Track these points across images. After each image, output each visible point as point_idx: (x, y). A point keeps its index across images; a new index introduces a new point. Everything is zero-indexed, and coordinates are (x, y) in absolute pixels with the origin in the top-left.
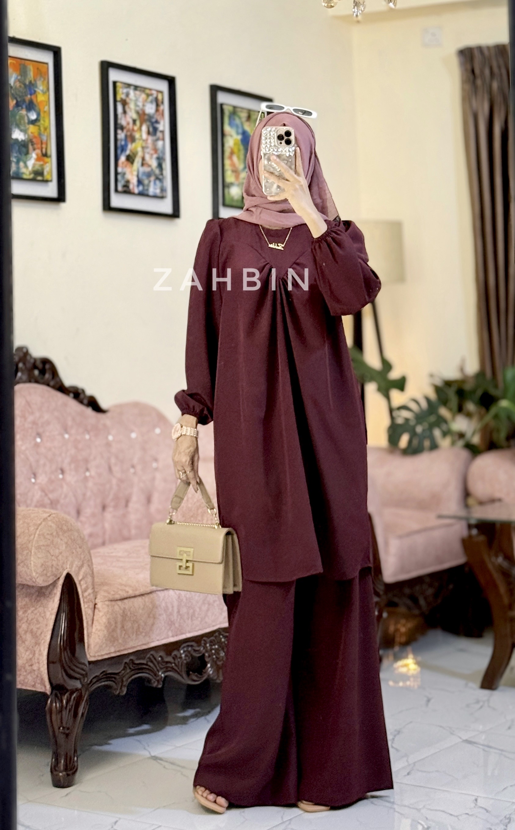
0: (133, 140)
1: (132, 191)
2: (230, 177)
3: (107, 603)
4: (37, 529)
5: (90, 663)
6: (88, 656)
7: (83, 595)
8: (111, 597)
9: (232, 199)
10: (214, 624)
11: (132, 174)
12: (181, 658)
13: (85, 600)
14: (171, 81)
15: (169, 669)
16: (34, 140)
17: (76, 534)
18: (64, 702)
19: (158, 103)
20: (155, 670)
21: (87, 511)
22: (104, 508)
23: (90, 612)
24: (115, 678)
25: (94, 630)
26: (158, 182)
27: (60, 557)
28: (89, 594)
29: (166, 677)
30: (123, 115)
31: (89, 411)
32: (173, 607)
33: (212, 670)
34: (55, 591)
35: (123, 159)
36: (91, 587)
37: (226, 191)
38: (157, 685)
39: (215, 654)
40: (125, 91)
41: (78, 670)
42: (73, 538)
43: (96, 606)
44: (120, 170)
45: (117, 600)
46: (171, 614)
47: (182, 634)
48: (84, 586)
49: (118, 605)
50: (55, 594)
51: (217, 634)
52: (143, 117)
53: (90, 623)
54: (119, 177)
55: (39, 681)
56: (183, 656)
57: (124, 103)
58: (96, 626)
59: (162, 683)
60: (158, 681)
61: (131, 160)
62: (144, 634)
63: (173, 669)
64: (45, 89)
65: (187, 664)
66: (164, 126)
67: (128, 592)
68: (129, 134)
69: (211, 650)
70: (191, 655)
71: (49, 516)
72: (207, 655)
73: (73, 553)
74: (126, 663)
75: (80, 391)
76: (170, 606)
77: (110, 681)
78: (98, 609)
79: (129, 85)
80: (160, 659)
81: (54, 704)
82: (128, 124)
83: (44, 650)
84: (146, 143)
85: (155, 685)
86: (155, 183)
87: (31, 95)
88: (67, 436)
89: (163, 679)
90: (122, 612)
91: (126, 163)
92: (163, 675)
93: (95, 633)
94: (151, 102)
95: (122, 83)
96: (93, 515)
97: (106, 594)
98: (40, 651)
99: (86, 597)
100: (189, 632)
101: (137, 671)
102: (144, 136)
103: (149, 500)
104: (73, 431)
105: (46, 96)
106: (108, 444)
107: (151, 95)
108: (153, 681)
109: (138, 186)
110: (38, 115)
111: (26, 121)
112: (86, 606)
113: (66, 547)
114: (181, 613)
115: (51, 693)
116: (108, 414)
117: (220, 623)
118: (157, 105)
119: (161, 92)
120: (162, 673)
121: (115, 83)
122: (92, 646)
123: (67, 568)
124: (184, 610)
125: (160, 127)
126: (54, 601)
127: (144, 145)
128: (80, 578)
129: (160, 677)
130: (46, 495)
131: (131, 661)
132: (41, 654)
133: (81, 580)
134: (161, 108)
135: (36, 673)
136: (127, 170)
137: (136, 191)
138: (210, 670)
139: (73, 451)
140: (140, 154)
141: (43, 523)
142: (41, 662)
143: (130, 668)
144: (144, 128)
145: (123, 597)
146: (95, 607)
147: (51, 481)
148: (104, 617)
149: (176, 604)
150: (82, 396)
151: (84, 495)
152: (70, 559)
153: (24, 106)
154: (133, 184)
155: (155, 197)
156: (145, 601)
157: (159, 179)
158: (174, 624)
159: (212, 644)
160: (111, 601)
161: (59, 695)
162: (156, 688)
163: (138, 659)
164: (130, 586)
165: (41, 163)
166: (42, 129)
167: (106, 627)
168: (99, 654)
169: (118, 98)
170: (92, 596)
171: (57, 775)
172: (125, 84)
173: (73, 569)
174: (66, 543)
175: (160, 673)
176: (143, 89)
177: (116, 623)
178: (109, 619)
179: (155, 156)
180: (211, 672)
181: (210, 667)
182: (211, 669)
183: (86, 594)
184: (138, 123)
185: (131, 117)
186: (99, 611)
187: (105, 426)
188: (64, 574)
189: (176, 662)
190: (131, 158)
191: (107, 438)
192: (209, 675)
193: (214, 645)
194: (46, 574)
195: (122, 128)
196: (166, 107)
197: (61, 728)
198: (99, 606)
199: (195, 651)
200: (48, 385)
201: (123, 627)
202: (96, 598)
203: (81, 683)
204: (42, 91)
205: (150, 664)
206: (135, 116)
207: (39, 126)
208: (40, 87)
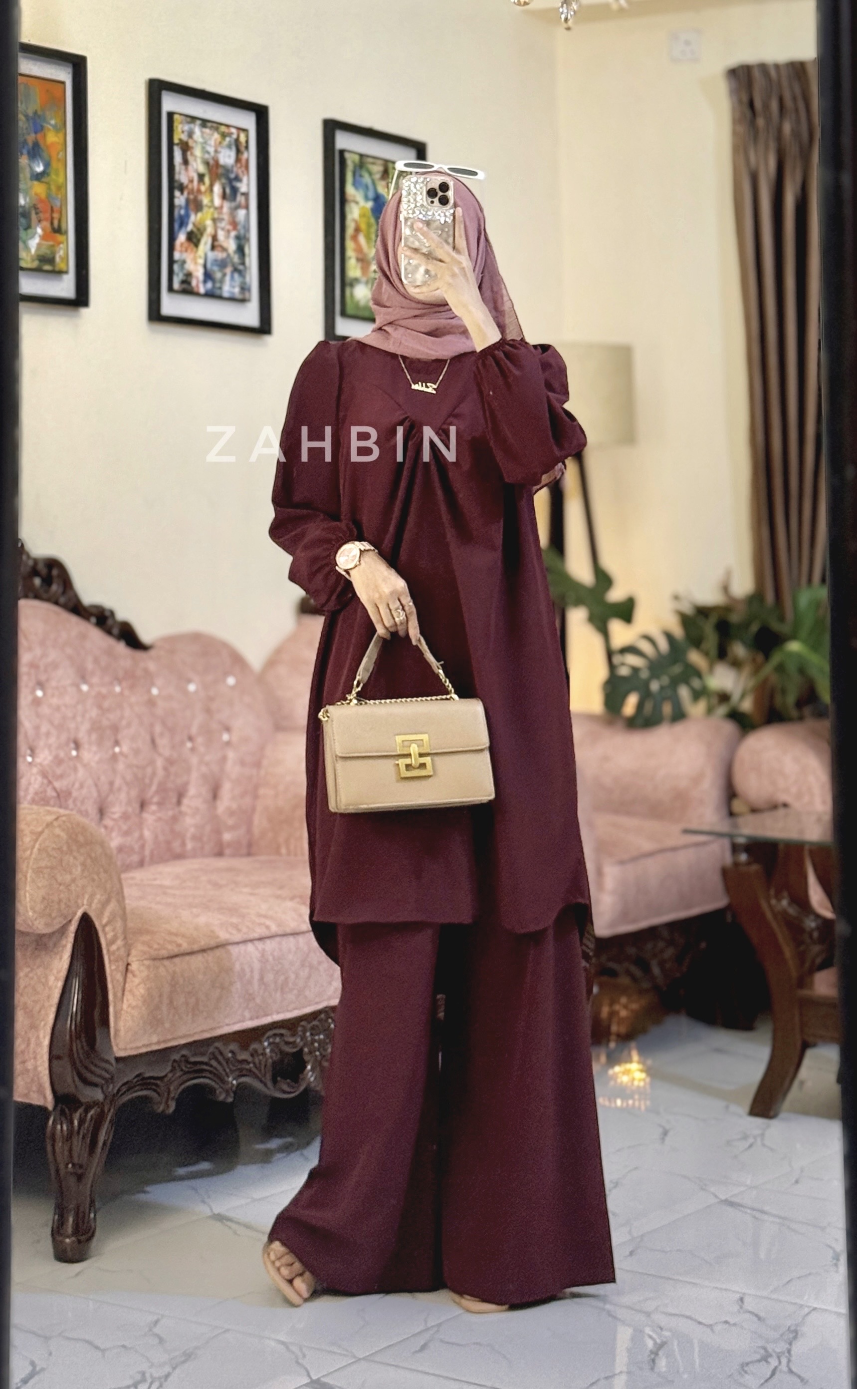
0: (199, 207)
1: (195, 290)
2: (354, 270)
3: (147, 963)
4: (36, 841)
5: (118, 1060)
6: (115, 1049)
7: (108, 950)
8: (153, 953)
9: (357, 306)
10: (317, 1000)
11: (196, 263)
12: (264, 1054)
13: (112, 958)
14: (261, 113)
15: (244, 1072)
16: (39, 206)
17: (99, 850)
18: (76, 1123)
19: (239, 149)
20: (224, 1073)
21: (116, 811)
22: (143, 805)
23: (119, 977)
24: (157, 1085)
25: (125, 1007)
26: (236, 275)
27: (73, 887)
28: (118, 949)
29: (239, 1084)
30: (183, 167)
31: (121, 648)
32: (252, 971)
33: (314, 1075)
34: (64, 942)
35: (182, 237)
36: (121, 937)
37: (348, 291)
38: (225, 1098)
39: (318, 1050)
40: (186, 128)
41: (98, 1071)
42: (93, 855)
43: (129, 967)
44: (177, 255)
45: (163, 959)
46: (250, 982)
47: (266, 1015)
48: (110, 935)
49: (165, 966)
50: (65, 946)
51: (323, 1016)
52: (214, 169)
53: (119, 994)
54: (176, 267)
55: (34, 1088)
56: (268, 1051)
57: (186, 148)
58: (128, 1000)
59: (232, 1095)
60: (227, 1092)
61: (195, 240)
62: (205, 1014)
63: (250, 1073)
64: (59, 125)
65: (274, 1063)
66: (248, 185)
67: (179, 945)
68: (192, 197)
69: (313, 1041)
70: (281, 1052)
71: (57, 819)
72: (306, 1050)
73: (93, 880)
74: (175, 1061)
75: (107, 614)
76: (247, 970)
77: (150, 1089)
78: (132, 972)
79: (193, 119)
80: (230, 1055)
81: (59, 1127)
82: (191, 181)
83: (44, 1037)
84: (220, 213)
85: (222, 1097)
86: (232, 278)
87: (36, 133)
88: (85, 688)
89: (234, 1088)
90: (169, 978)
91: (186, 244)
92: (234, 1082)
93: (127, 1012)
94: (229, 147)
95: (181, 114)
96: (125, 817)
97: (146, 949)
98: (38, 1037)
99: (114, 953)
100: (278, 1013)
101: (192, 1076)
102: (217, 201)
103: (215, 795)
104: (95, 680)
105: (61, 135)
106: (151, 703)
107: (230, 134)
108: (218, 1092)
109: (205, 282)
110: (47, 165)
111: (28, 175)
112: (113, 967)
113: (83, 871)
114: (265, 980)
115: (55, 1109)
116: (152, 653)
117: (329, 998)
118: (238, 152)
119: (245, 131)
120: (234, 1079)
121: (170, 115)
122: (122, 1033)
123: (83, 905)
124: (269, 977)
125: (243, 187)
126: (61, 959)
127: (216, 216)
128: (105, 921)
129: (230, 1085)
130: (50, 782)
131: (183, 1059)
132: (39, 1044)
133: (106, 925)
134: (245, 156)
135: (31, 1075)
136: (188, 257)
137: (202, 290)
138: (310, 1075)
139: (94, 713)
140: (210, 230)
141: (46, 831)
142: (38, 1057)
143: (182, 1070)
144: (217, 188)
145: (172, 953)
146: (127, 969)
147: (58, 761)
148: (142, 986)
149: (257, 966)
150: (110, 622)
151: (111, 784)
152: (89, 889)
153: (25, 151)
154: (197, 278)
155: (232, 299)
156: (207, 962)
157: (240, 270)
158: (254, 999)
159: (314, 1032)
160: (154, 959)
161: (67, 1110)
162: (223, 1103)
163: (195, 1055)
164: (183, 936)
165: (51, 243)
166: (53, 188)
167: (144, 1001)
168: (134, 1045)
169: (176, 141)
170: (122, 952)
171: (62, 1242)
172: (187, 116)
173: (94, 906)
174: (83, 864)
175: (230, 1079)
176: (216, 126)
177: (161, 996)
178: (148, 989)
179: (233, 234)
180: (312, 1079)
181: (313, 1070)
182: (313, 1073)
183: (114, 947)
184: (207, 180)
185: (196, 171)
186: (134, 976)
187: (146, 671)
188: (79, 914)
189: (257, 1061)
190: (196, 236)
191: (149, 691)
192: (309, 1083)
193: (318, 1034)
194: (50, 915)
195: (182, 188)
196: (252, 155)
197: (70, 1166)
198: (134, 967)
199: (287, 1043)
200: (56, 603)
201: (171, 1002)
202: (128, 955)
203: (103, 1092)
204: (54, 126)
205: (214, 1063)
206: (202, 169)
207: (48, 183)
208: (51, 121)
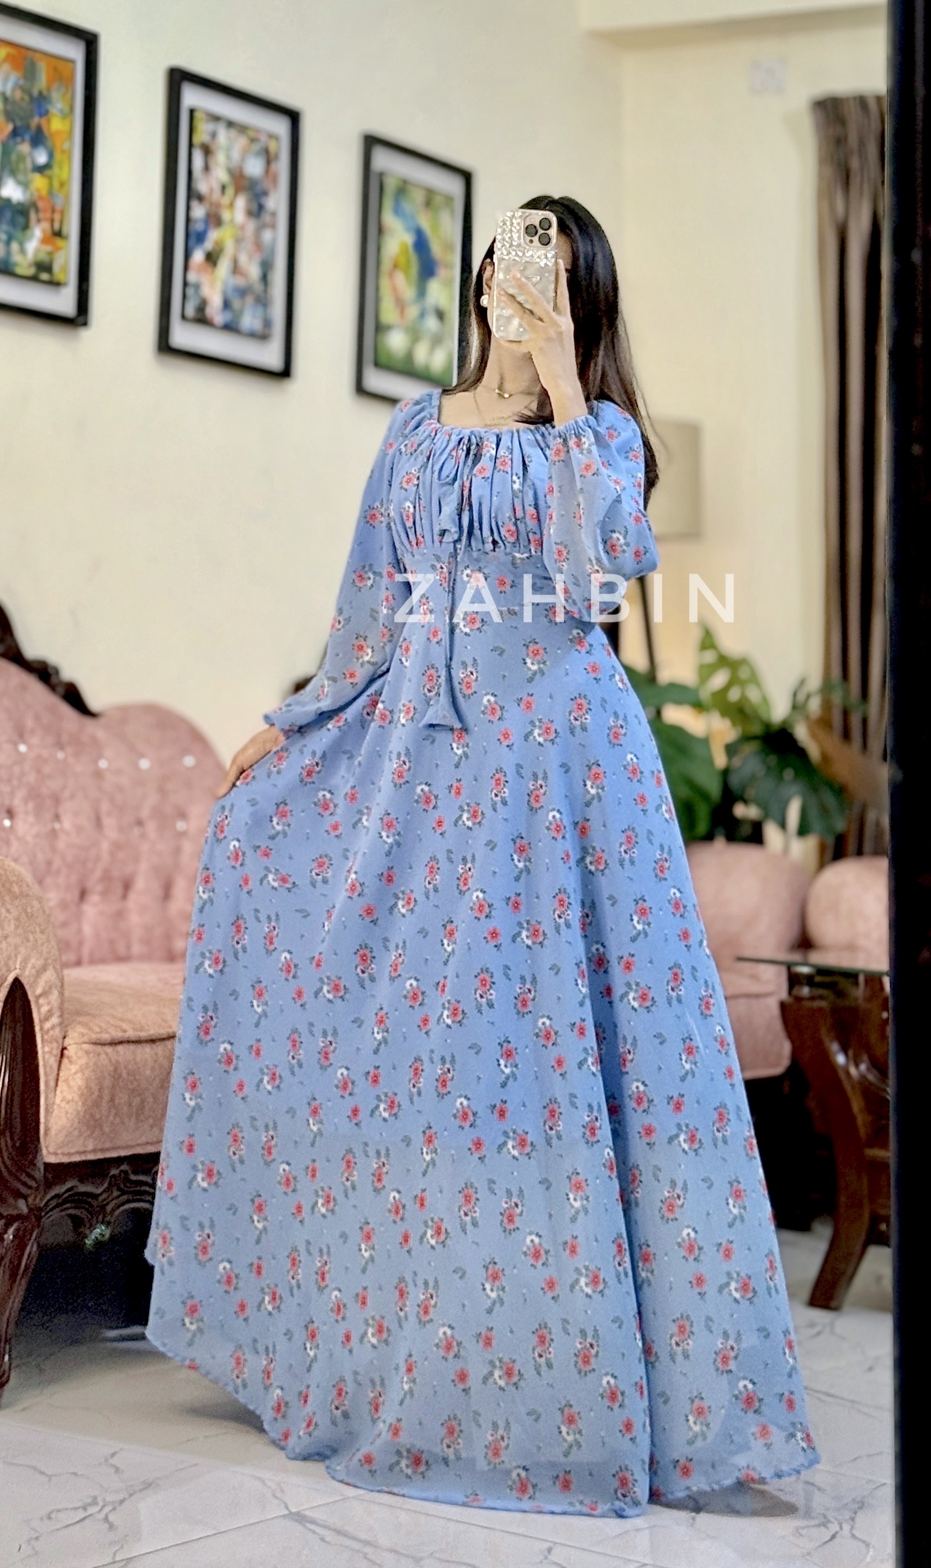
0: (219, 223)
1: (211, 320)
2: (389, 313)
3: (86, 1046)
5: (47, 1166)
6: (44, 1153)
7: (41, 1029)
8: (94, 1037)
9: (391, 355)
11: (213, 289)
14: (294, 118)
16: (40, 204)
19: (269, 158)
23: (53, 1061)
25: (57, 1100)
26: (258, 307)
28: (53, 1027)
30: (204, 174)
35: (198, 256)
36: (56, 1012)
37: (380, 338)
40: (210, 128)
41: (26, 1179)
42: (29, 910)
43: (65, 1052)
44: (192, 278)
45: (105, 1044)
48: (44, 1010)
49: (106, 1054)
52: (241, 182)
53: (52, 1084)
54: (190, 292)
57: (207, 151)
58: (62, 1092)
61: (213, 261)
64: (67, 109)
66: (278, 203)
67: (125, 1031)
68: (211, 210)
73: (28, 941)
74: (114, 1176)
78: (68, 1057)
79: (217, 119)
82: (211, 190)
84: (243, 232)
86: (253, 310)
87: (40, 117)
90: (112, 1068)
91: (203, 264)
93: (59, 1106)
94: (258, 154)
95: (205, 112)
97: (85, 1031)
99: (47, 1032)
102: (240, 217)
105: (67, 122)
107: (258, 140)
109: (223, 311)
110: (51, 156)
111: (29, 166)
112: (47, 1049)
113: (16, 927)
118: (268, 162)
119: (276, 139)
121: (191, 112)
122: (53, 1132)
123: (15, 969)
125: (271, 204)
127: (238, 234)
128: (38, 990)
131: (123, 1175)
133: (40, 997)
134: (275, 168)
136: (205, 280)
137: (218, 321)
140: (230, 251)
144: (241, 203)
145: (116, 1039)
146: (62, 1055)
148: (79, 1075)
151: (50, 864)
152: (23, 950)
153: (27, 138)
154: (214, 306)
155: (250, 335)
156: (155, 1052)
157: (262, 301)
160: (95, 1044)
164: (130, 1021)
165: (50, 248)
166: (56, 184)
167: (82, 1095)
168: (66, 1150)
169: (197, 139)
170: (57, 1032)
172: (210, 114)
173: (28, 972)
176: (242, 129)
177: (101, 1090)
178: (87, 1080)
179: (258, 257)
183: (48, 1025)
184: (230, 191)
185: (218, 180)
186: (70, 1062)
188: (11, 978)
190: (214, 257)
191: (97, 761)
195: (200, 198)
196: (282, 168)
198: (70, 1052)
202: (65, 1035)
204: (61, 111)
206: (225, 177)
207: (50, 178)
208: (57, 104)
